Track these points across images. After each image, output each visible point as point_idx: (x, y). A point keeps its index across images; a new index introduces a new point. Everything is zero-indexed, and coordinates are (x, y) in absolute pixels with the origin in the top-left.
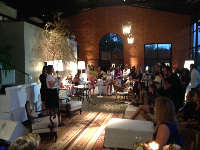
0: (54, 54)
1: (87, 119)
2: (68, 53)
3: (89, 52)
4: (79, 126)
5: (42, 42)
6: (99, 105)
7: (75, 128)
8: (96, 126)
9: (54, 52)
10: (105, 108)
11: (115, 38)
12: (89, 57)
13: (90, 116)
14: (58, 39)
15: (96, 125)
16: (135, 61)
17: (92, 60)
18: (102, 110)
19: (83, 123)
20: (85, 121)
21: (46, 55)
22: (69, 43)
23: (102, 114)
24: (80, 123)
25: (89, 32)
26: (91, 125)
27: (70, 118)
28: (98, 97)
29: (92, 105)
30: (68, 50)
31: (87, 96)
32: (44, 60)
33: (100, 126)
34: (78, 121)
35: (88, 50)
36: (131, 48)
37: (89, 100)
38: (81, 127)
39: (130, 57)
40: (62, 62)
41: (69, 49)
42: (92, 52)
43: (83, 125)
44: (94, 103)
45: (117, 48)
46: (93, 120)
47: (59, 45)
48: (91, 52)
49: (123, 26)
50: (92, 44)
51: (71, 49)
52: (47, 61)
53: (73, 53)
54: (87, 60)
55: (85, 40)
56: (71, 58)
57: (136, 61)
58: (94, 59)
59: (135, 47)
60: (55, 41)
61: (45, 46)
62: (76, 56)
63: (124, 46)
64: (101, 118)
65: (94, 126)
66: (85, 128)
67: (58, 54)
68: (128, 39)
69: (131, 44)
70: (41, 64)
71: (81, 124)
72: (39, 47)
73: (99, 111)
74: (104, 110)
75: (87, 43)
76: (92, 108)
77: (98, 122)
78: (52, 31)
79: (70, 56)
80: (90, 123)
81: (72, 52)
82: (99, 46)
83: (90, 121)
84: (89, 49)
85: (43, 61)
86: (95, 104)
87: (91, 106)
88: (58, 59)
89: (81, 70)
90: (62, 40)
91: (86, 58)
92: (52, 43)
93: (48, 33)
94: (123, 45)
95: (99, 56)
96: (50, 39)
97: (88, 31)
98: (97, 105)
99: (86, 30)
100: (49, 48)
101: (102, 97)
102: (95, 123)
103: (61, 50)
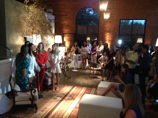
0: (33, 29)
1: (63, 93)
3: (66, 26)
4: (56, 99)
6: (74, 79)
7: (52, 100)
8: (71, 99)
10: (79, 82)
11: (92, 12)
12: (66, 31)
13: (66, 90)
16: (109, 36)
17: (68, 33)
18: (76, 84)
19: (60, 96)
20: (61, 94)
23: (77, 88)
24: (57, 95)
25: (67, 5)
26: (67, 98)
28: (73, 70)
29: (67, 78)
31: (63, 70)
33: (74, 99)
34: (55, 93)
35: (65, 24)
37: (65, 74)
38: (58, 99)
39: (105, 32)
42: (69, 26)
43: (60, 97)
44: (69, 77)
46: (68, 93)
48: (67, 26)
49: (100, 3)
50: (69, 18)
52: (27, 36)
53: (51, 28)
54: (64, 34)
55: (62, 13)
58: (70, 32)
59: (110, 22)
62: (53, 32)
64: (75, 92)
65: (69, 99)
66: (61, 101)
68: (104, 14)
71: (58, 97)
73: (74, 85)
74: (78, 84)
75: (64, 17)
76: (68, 81)
77: (72, 96)
79: (48, 31)
80: (66, 96)
83: (65, 94)
84: (66, 22)
91: (63, 31)
92: (31, 18)
94: (99, 20)
95: (75, 30)
97: (65, 4)
98: (72, 79)
99: (63, 3)
101: (77, 71)
102: (70, 96)
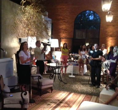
0: (28, 30)
1: (58, 99)
2: (42, 30)
3: (63, 31)
4: (49, 105)
5: (18, 19)
6: (71, 85)
7: (45, 106)
8: (67, 107)
9: (28, 29)
10: (77, 89)
11: (92, 16)
12: (63, 35)
13: (61, 96)
14: (33, 16)
15: (66, 105)
16: (112, 41)
17: (65, 38)
18: (74, 90)
19: (54, 102)
20: (56, 100)
21: (21, 31)
22: (44, 20)
23: (74, 94)
24: (51, 101)
25: (65, 9)
26: (62, 104)
27: (41, 96)
28: (70, 76)
29: (64, 84)
30: (42, 27)
31: (59, 75)
32: (19, 36)
33: (71, 107)
34: (49, 99)
35: (62, 28)
36: (109, 27)
37: (61, 79)
38: (51, 106)
39: (107, 37)
40: (36, 38)
41: (44, 26)
42: (66, 31)
43: (54, 104)
44: (65, 82)
45: (92, 27)
46: (64, 100)
47: (34, 22)
48: (65, 30)
49: (102, 2)
50: (67, 22)
51: (45, 26)
52: (22, 37)
53: (48, 30)
54: (61, 38)
56: (45, 35)
57: (114, 41)
58: (68, 37)
60: (30, 18)
61: (21, 22)
62: (50, 34)
63: (101, 25)
64: (72, 99)
65: (65, 107)
66: (55, 107)
67: (32, 31)
68: (107, 16)
69: (109, 22)
70: (16, 40)
71: (51, 103)
72: (15, 23)
73: (71, 91)
74: (75, 90)
75: (61, 21)
76: (64, 87)
77: (69, 103)
78: (28, 7)
79: (44, 33)
80: (61, 102)
81: (46, 29)
82: (73, 24)
83: (60, 101)
84: (63, 26)
85: (17, 38)
86: (66, 84)
87: (63, 86)
88: (32, 36)
89: (54, 48)
90: (37, 16)
91: (60, 36)
92: (27, 19)
93: (23, 9)
94: (100, 23)
95: (73, 35)
96: (25, 16)
97: (63, 8)
98: (68, 84)
99: (61, 7)
100: (23, 24)
101: (74, 76)
102: (66, 103)
103: (36, 27)
